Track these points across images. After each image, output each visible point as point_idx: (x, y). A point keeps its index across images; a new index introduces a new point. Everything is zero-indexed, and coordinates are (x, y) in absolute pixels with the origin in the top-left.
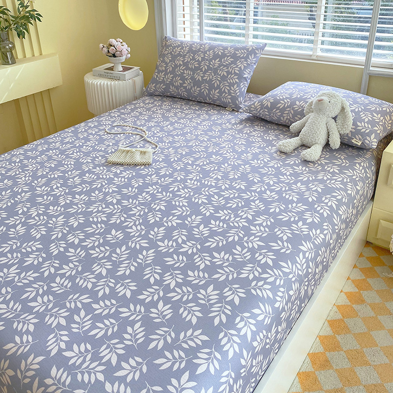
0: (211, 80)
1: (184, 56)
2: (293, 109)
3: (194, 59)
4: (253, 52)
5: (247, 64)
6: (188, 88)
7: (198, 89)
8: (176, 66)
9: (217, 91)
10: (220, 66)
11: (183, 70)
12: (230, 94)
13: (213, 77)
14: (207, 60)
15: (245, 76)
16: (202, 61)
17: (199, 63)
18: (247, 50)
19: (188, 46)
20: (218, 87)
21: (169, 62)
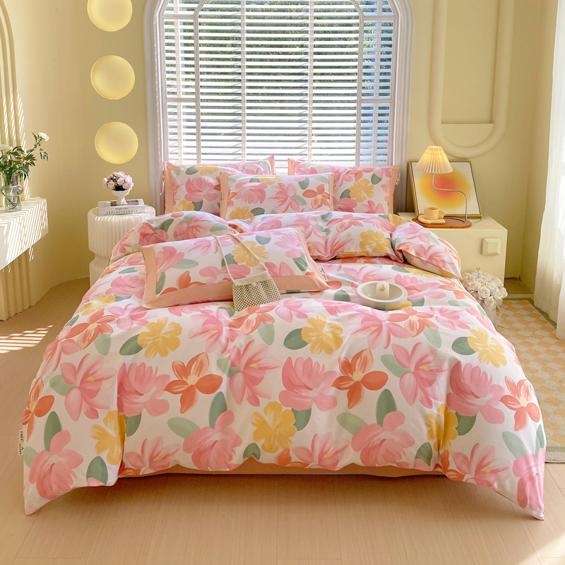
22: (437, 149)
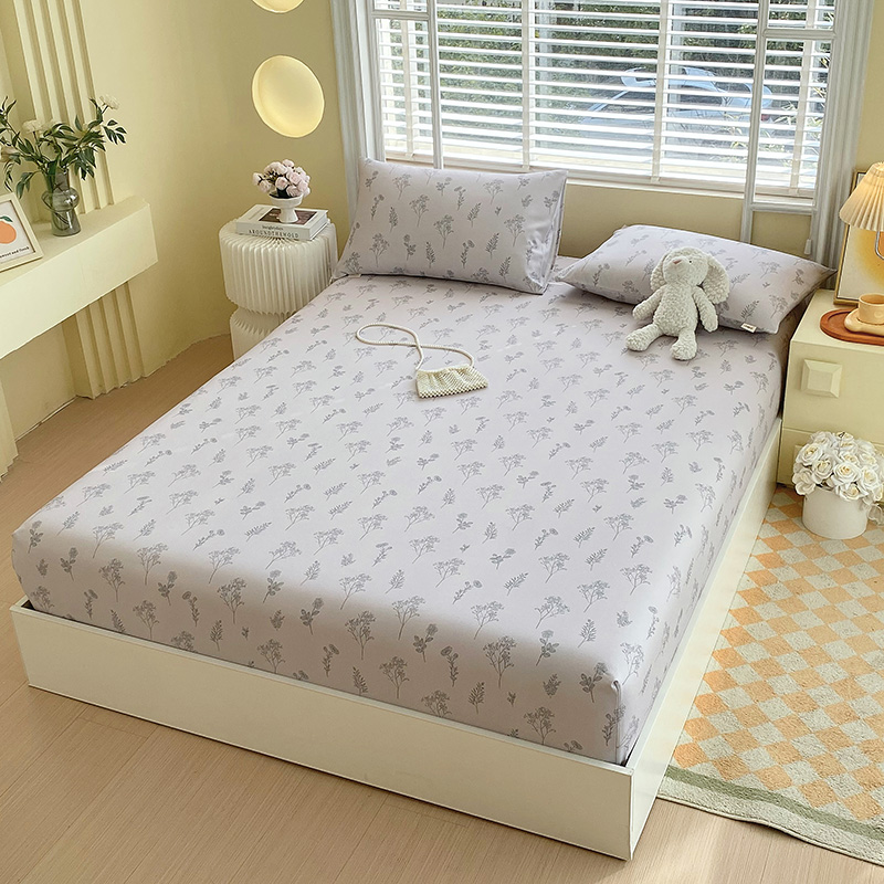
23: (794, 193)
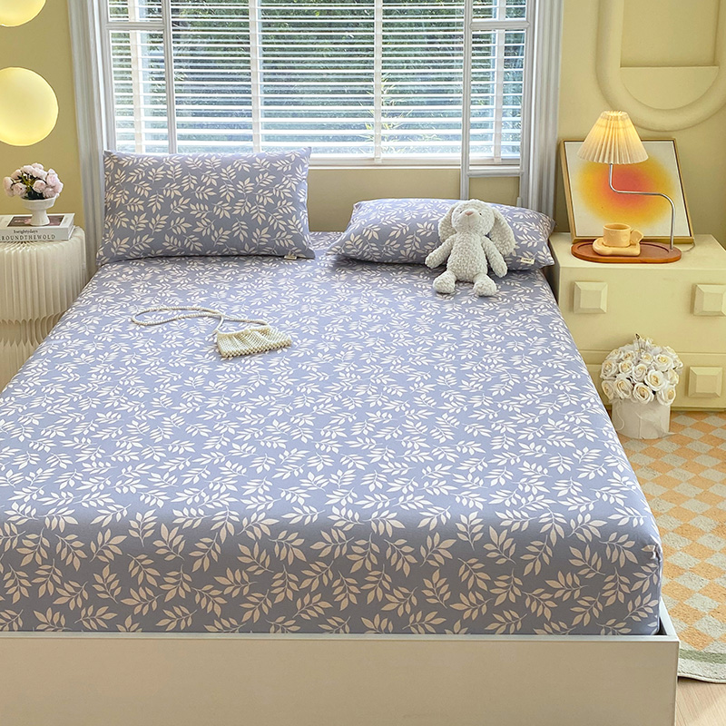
0: (247, 216)
1: (179, 182)
2: (418, 234)
3: (200, 183)
4: (298, 162)
5: (298, 181)
6: (204, 234)
7: (227, 232)
8: (168, 200)
9: (266, 230)
10: (256, 188)
11: (187, 205)
12: (289, 231)
13: (250, 208)
14: (228, 182)
15: (302, 200)
16: (219, 185)
17: (216, 189)
18: (289, 159)
19: (177, 164)
20: (265, 223)
21: (150, 195)
22: (616, 118)
23: (499, 161)
